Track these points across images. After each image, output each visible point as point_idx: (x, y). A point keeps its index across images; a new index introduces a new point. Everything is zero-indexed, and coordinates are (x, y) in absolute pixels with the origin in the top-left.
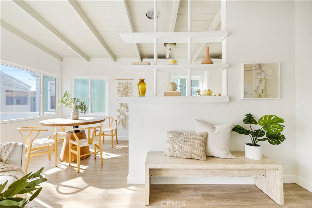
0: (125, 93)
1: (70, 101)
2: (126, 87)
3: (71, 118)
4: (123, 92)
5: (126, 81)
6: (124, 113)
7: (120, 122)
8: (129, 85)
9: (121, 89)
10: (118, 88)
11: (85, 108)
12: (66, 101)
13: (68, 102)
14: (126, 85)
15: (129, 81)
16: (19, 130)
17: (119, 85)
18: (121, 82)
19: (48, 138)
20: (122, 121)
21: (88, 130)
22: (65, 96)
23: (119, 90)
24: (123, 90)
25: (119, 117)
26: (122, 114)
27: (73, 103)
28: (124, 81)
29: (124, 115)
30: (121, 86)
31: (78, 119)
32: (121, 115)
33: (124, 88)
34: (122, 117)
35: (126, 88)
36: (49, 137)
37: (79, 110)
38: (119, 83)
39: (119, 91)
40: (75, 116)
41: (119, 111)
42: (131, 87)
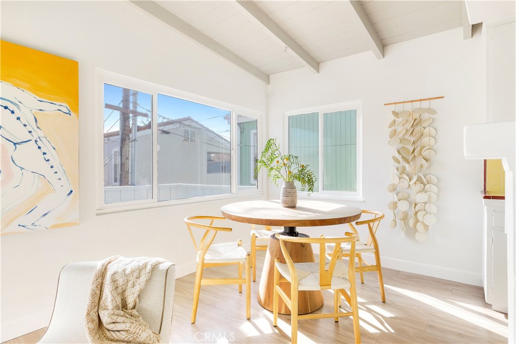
0: (412, 139)
1: (278, 162)
2: (417, 123)
3: (280, 201)
4: (407, 137)
5: (417, 105)
6: (409, 196)
7: (398, 221)
8: (426, 116)
9: (400, 129)
10: (390, 127)
11: (309, 180)
12: (269, 163)
13: (274, 164)
14: (416, 116)
15: (425, 105)
16: (188, 224)
17: (393, 118)
18: (399, 108)
19: (237, 243)
20: (405, 218)
21: (318, 245)
22: (267, 149)
23: (395, 131)
24: (407, 130)
25: (395, 205)
26: (403, 199)
27: (283, 167)
28: (408, 107)
29: (410, 203)
30: (398, 120)
31: (294, 207)
32: (399, 200)
33: (409, 126)
34: (403, 206)
35: (417, 125)
36: (240, 243)
37: (298, 184)
38: (395, 114)
39: (393, 134)
40: (289, 199)
41: (393, 189)
42: (434, 120)
